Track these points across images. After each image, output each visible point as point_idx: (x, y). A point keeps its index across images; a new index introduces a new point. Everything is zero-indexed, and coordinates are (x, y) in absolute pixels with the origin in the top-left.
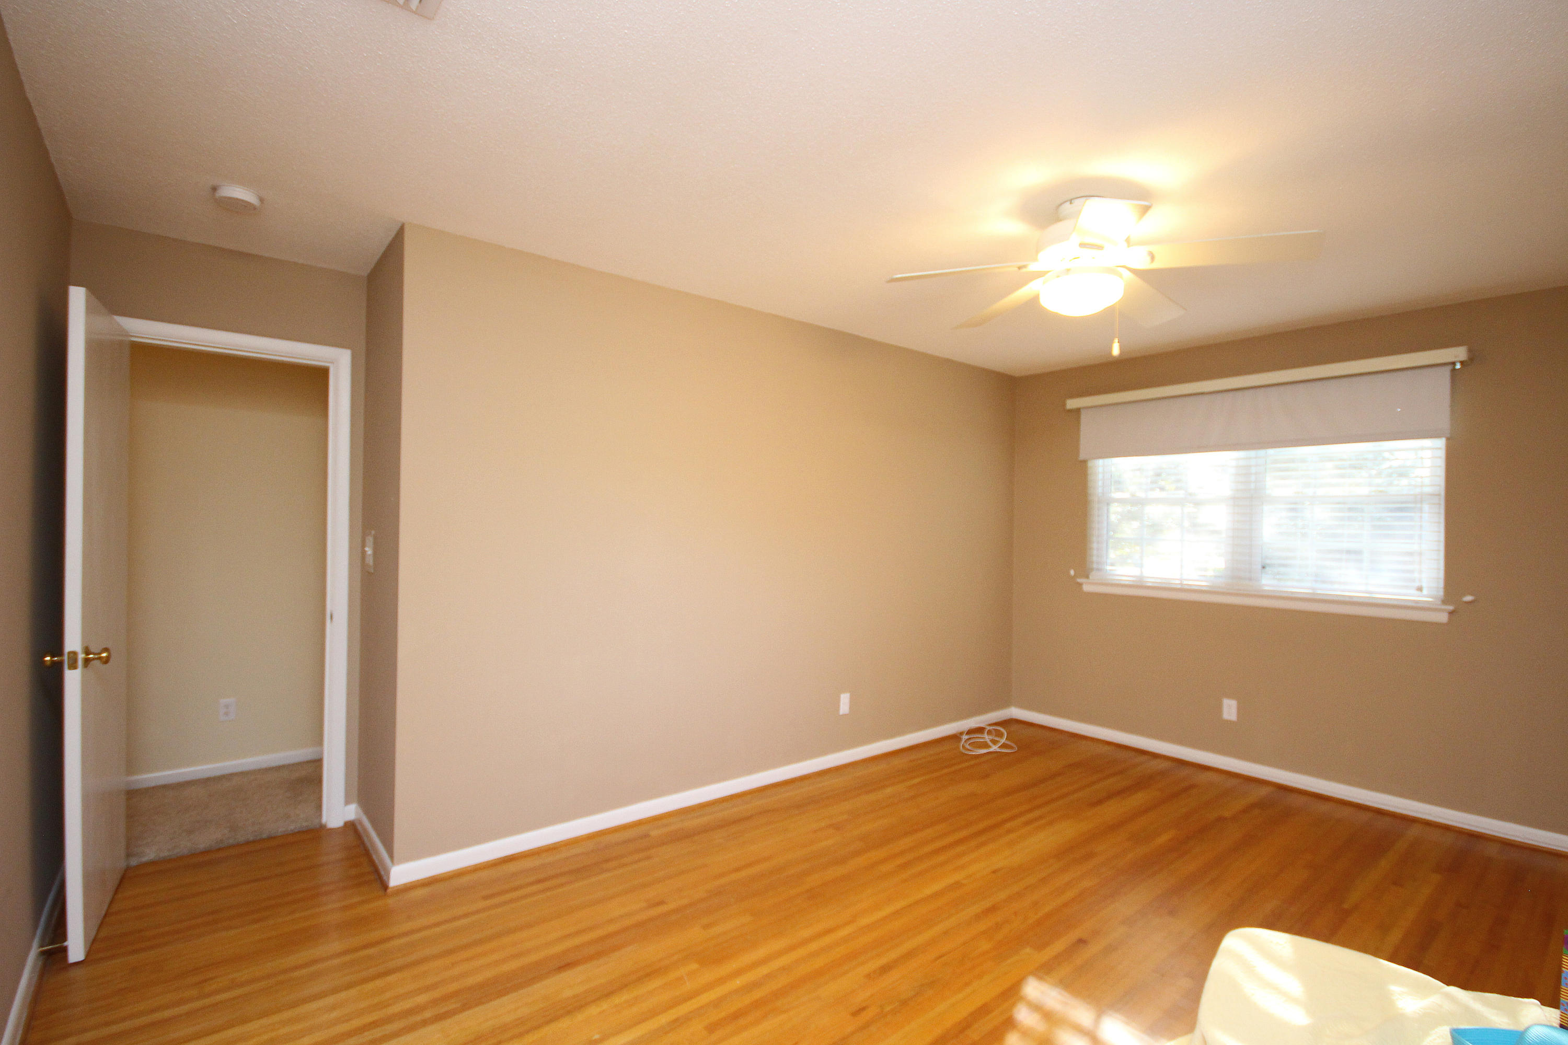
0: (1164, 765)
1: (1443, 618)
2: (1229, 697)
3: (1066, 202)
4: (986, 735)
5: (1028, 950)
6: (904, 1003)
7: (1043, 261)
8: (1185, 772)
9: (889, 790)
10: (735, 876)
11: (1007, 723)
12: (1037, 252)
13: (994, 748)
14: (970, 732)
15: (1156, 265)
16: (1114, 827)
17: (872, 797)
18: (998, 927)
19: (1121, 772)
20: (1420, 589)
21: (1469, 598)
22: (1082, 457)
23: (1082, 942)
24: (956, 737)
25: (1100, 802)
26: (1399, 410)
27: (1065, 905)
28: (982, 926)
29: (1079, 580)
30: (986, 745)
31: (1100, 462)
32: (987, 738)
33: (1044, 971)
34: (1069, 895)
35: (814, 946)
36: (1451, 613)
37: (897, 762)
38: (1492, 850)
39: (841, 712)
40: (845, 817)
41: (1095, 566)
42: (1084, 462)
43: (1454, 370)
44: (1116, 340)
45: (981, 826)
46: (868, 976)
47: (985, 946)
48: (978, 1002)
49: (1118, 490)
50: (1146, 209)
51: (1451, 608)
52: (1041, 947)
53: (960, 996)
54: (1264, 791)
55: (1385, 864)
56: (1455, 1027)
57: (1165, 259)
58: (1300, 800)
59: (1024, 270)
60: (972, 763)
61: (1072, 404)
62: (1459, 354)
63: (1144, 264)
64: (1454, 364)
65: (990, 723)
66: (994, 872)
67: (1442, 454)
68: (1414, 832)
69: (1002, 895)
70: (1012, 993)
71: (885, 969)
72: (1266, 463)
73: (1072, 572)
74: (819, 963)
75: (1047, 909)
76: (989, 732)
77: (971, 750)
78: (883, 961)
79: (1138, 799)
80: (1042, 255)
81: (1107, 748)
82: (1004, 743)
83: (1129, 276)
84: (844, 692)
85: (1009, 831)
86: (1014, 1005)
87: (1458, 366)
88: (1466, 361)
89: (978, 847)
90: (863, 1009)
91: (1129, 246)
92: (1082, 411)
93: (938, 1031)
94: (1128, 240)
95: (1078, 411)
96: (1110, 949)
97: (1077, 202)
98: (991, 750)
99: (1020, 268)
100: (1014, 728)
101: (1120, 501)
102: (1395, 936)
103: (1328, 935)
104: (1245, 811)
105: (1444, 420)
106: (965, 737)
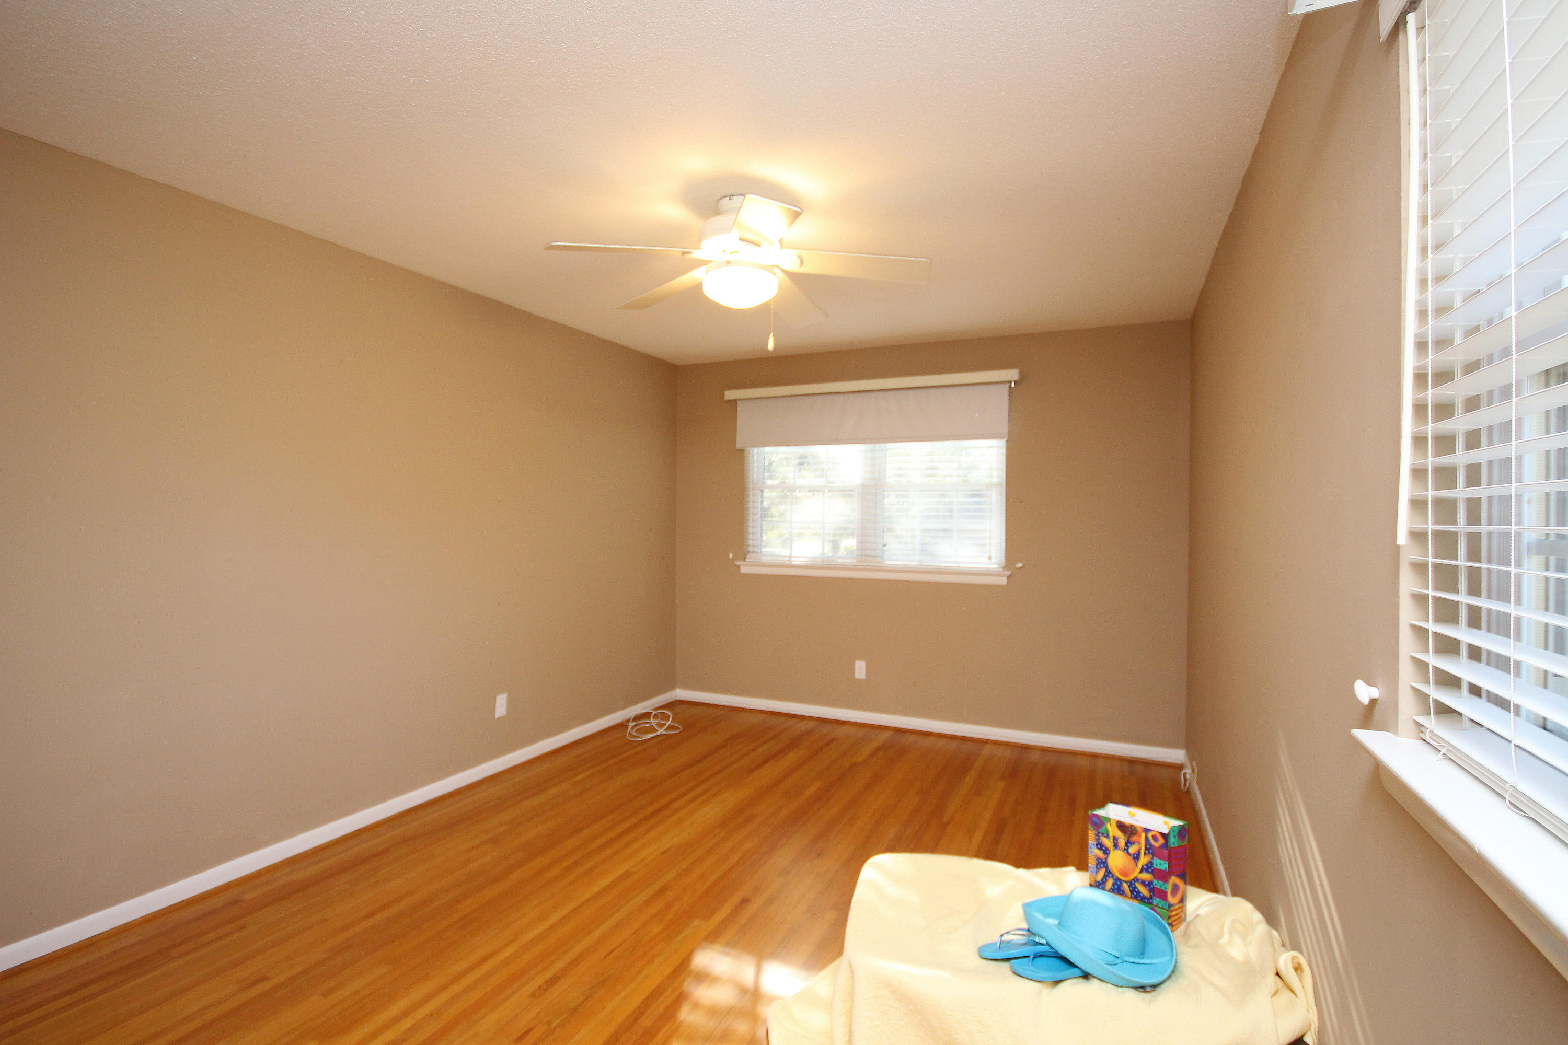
0: (812, 724)
1: (1003, 581)
2: (861, 659)
3: (725, 197)
4: (652, 720)
5: (697, 922)
6: (574, 1011)
7: (708, 249)
8: (827, 728)
9: (553, 791)
10: (365, 925)
11: (671, 705)
12: (700, 242)
13: (661, 731)
14: (637, 718)
15: (803, 270)
16: (770, 789)
17: (536, 801)
18: (668, 906)
19: (774, 737)
20: (990, 558)
21: (1020, 565)
22: (738, 446)
23: (745, 901)
24: (622, 726)
25: (759, 767)
26: (977, 415)
27: (730, 870)
28: (652, 910)
29: (737, 563)
30: (653, 730)
31: (756, 450)
32: (653, 722)
33: (713, 937)
34: (734, 858)
35: (469, 979)
36: (1009, 577)
37: (561, 760)
38: (1034, 757)
39: (497, 716)
40: (503, 829)
41: (751, 549)
42: (742, 451)
43: (1010, 387)
44: (772, 335)
45: (650, 809)
46: (533, 995)
47: (656, 929)
48: (650, 986)
49: (771, 478)
50: (796, 215)
51: (1009, 573)
52: (708, 917)
53: (633, 985)
54: (886, 735)
55: (969, 780)
56: (1024, 901)
57: (813, 266)
58: (912, 738)
59: (687, 256)
60: (640, 748)
61: (730, 395)
62: (1012, 374)
63: (794, 267)
64: (1010, 382)
65: (656, 706)
66: (663, 853)
67: (1003, 452)
68: (987, 750)
69: (671, 875)
70: (682, 968)
71: (551, 983)
72: (886, 456)
73: (731, 556)
74: (476, 995)
75: (714, 877)
76: (656, 716)
77: (638, 737)
78: (548, 975)
79: (791, 758)
80: (704, 244)
81: (762, 717)
82: (669, 725)
83: (780, 274)
84: (500, 693)
85: (678, 810)
86: (683, 981)
87: (1013, 385)
88: (1018, 381)
89: (647, 831)
90: (528, 1032)
91: (781, 248)
92: (739, 404)
93: (610, 1030)
94: (781, 241)
95: (735, 402)
96: (770, 901)
97: (735, 198)
98: (658, 733)
99: (684, 253)
100: (679, 708)
101: (772, 487)
102: (978, 837)
103: (932, 848)
104: (873, 755)
105: (1004, 427)
106: (632, 724)
